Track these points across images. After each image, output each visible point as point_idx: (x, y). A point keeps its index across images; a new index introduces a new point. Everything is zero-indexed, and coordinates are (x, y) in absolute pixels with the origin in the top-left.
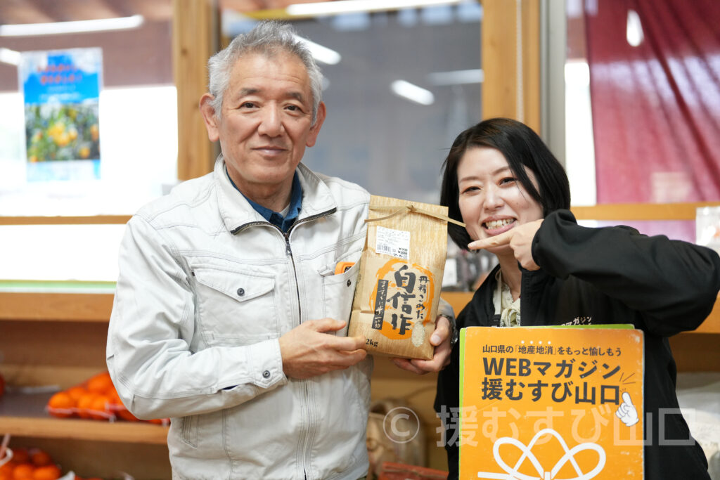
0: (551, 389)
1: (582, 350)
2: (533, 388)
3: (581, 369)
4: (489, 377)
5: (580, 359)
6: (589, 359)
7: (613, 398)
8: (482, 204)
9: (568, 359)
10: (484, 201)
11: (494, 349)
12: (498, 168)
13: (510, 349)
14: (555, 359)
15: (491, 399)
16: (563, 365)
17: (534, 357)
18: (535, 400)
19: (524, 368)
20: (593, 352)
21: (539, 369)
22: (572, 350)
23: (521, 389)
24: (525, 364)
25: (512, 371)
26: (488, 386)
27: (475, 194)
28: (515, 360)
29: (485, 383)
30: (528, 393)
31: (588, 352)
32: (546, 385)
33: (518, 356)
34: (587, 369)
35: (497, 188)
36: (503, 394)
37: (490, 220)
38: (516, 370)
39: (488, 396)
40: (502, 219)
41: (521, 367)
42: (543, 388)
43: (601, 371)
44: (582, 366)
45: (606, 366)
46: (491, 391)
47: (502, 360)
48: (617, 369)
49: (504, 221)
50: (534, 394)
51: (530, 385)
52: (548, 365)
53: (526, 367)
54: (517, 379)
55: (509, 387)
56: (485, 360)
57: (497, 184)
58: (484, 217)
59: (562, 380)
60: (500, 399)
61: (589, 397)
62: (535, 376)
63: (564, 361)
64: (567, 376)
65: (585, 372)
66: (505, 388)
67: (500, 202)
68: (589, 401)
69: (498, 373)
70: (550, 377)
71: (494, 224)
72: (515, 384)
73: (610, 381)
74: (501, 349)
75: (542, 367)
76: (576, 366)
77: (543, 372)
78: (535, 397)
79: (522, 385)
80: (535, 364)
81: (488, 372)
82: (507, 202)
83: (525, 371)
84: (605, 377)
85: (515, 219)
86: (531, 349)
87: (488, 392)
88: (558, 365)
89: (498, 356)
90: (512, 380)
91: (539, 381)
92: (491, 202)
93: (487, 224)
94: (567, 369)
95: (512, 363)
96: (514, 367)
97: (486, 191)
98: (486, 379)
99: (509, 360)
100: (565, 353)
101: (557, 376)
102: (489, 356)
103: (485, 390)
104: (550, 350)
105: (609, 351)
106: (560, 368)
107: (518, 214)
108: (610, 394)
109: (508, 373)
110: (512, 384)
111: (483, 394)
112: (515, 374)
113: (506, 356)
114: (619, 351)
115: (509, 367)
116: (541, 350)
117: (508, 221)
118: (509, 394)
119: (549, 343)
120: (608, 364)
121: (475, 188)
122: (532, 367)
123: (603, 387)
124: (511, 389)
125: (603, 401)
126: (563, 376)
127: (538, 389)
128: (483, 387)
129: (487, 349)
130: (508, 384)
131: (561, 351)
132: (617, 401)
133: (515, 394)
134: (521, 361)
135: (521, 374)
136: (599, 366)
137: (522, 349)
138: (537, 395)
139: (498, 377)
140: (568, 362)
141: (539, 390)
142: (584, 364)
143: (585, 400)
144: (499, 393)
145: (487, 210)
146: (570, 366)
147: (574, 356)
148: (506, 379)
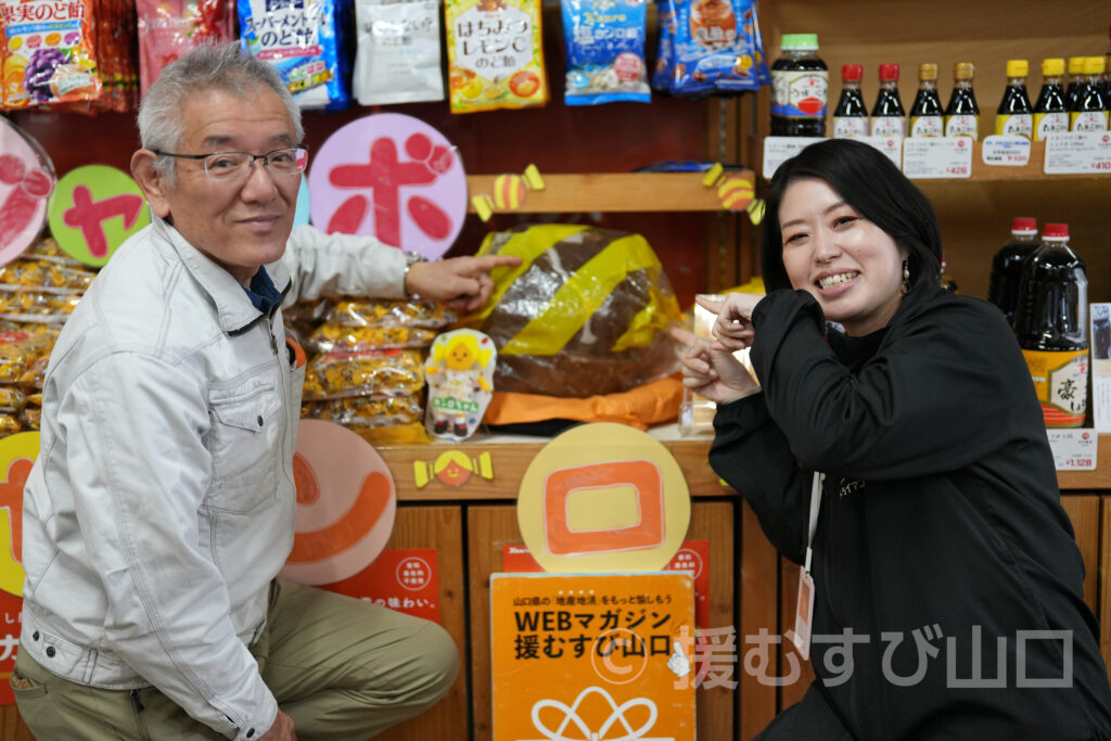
0: (596, 643)
1: (628, 599)
2: (575, 643)
3: (628, 620)
4: (523, 634)
5: (626, 608)
6: (636, 608)
7: (664, 648)
8: (812, 255)
9: (613, 608)
10: (814, 251)
11: (527, 601)
12: (830, 205)
13: (546, 601)
14: (598, 610)
15: (527, 658)
16: (608, 616)
17: (575, 609)
18: (578, 656)
19: (564, 621)
20: (641, 600)
21: (581, 622)
22: (618, 599)
23: (561, 646)
24: (564, 617)
25: (550, 625)
26: (522, 644)
27: (803, 244)
28: (552, 613)
29: (519, 641)
30: (569, 648)
31: (635, 600)
32: (589, 639)
33: (556, 608)
34: (635, 619)
35: (830, 231)
36: (540, 652)
37: (824, 276)
38: (554, 625)
39: (523, 655)
40: (840, 274)
41: (560, 621)
42: (586, 644)
43: (651, 621)
44: (629, 616)
45: (655, 615)
46: (526, 649)
47: (537, 614)
48: (667, 618)
49: (844, 277)
50: (576, 650)
51: (572, 640)
52: (591, 617)
53: (566, 621)
54: (556, 634)
55: (546, 644)
56: (517, 615)
57: (830, 227)
58: (817, 272)
59: (608, 632)
60: (537, 657)
61: (638, 649)
62: (577, 630)
63: (609, 612)
64: (615, 626)
65: (632, 622)
66: (542, 644)
67: (836, 252)
68: (638, 654)
69: (533, 628)
70: (593, 630)
71: (829, 280)
72: (553, 640)
73: (660, 631)
74: (536, 601)
75: (585, 619)
76: (622, 616)
77: (585, 625)
78: (577, 653)
79: (562, 641)
80: (577, 616)
81: (521, 628)
82: (845, 250)
83: (565, 625)
84: (655, 626)
85: (858, 272)
86: (571, 600)
87: (523, 651)
88: (603, 616)
89: (532, 610)
90: (550, 637)
91: (582, 636)
92: (824, 252)
93: (821, 282)
94: (612, 621)
95: (549, 617)
96: (551, 621)
97: (816, 238)
98: (519, 636)
99: (545, 614)
100: (610, 602)
101: (602, 628)
102: (522, 610)
103: (518, 649)
104: (593, 600)
105: (658, 598)
106: (604, 620)
107: (862, 266)
108: (660, 645)
109: (546, 629)
110: (550, 640)
111: (515, 653)
112: (552, 629)
113: (542, 609)
114: (669, 597)
115: (546, 621)
116: (582, 600)
117: (849, 275)
118: (549, 653)
119: (592, 592)
120: (657, 612)
121: (802, 235)
122: (572, 620)
123: (653, 638)
124: (549, 647)
125: (653, 652)
126: (608, 628)
127: (580, 645)
128: (516, 645)
129: (518, 603)
130: (546, 641)
131: (605, 600)
132: (668, 652)
133: (555, 651)
134: (560, 614)
135: (560, 628)
136: (648, 615)
137: (561, 601)
138: (580, 651)
139: (533, 633)
140: (614, 613)
141: (582, 645)
142: (631, 614)
143: (634, 653)
144: (535, 651)
145: (819, 262)
146: (616, 617)
147: (620, 606)
148: (542, 635)
